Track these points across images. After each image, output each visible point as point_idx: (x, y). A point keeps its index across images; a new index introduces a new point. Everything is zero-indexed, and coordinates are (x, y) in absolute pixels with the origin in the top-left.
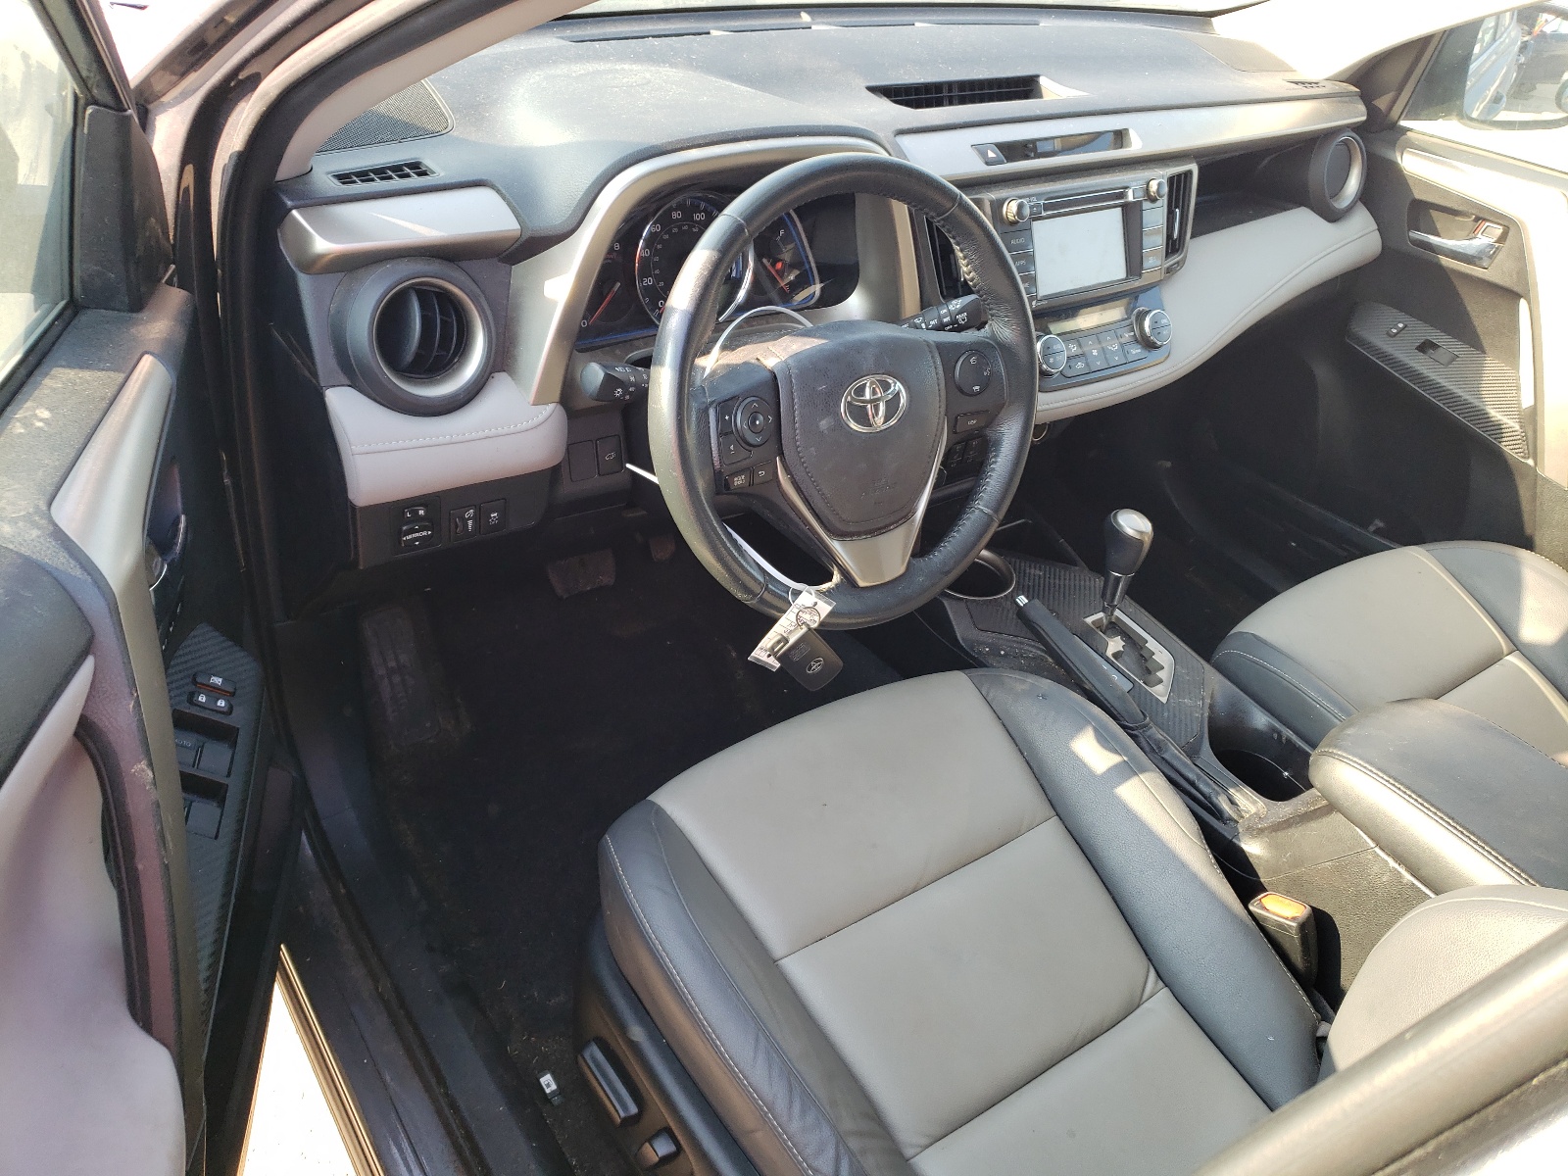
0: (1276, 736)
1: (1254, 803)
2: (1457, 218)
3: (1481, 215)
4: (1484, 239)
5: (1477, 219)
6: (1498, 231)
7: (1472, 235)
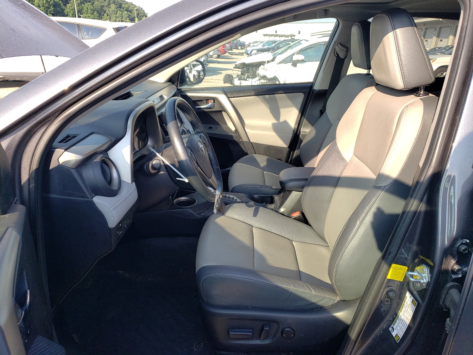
0: (259, 197)
1: (272, 206)
2: (202, 102)
3: (207, 99)
4: (210, 103)
5: (207, 100)
6: (212, 101)
7: (207, 103)
